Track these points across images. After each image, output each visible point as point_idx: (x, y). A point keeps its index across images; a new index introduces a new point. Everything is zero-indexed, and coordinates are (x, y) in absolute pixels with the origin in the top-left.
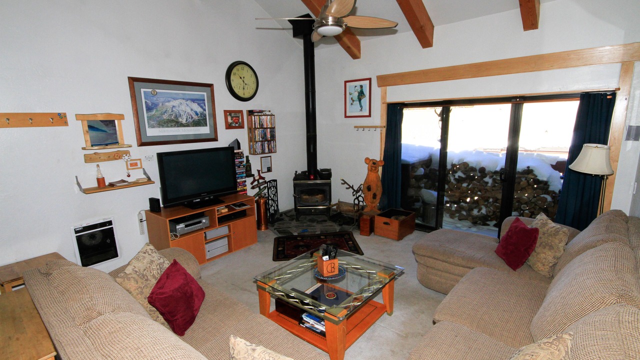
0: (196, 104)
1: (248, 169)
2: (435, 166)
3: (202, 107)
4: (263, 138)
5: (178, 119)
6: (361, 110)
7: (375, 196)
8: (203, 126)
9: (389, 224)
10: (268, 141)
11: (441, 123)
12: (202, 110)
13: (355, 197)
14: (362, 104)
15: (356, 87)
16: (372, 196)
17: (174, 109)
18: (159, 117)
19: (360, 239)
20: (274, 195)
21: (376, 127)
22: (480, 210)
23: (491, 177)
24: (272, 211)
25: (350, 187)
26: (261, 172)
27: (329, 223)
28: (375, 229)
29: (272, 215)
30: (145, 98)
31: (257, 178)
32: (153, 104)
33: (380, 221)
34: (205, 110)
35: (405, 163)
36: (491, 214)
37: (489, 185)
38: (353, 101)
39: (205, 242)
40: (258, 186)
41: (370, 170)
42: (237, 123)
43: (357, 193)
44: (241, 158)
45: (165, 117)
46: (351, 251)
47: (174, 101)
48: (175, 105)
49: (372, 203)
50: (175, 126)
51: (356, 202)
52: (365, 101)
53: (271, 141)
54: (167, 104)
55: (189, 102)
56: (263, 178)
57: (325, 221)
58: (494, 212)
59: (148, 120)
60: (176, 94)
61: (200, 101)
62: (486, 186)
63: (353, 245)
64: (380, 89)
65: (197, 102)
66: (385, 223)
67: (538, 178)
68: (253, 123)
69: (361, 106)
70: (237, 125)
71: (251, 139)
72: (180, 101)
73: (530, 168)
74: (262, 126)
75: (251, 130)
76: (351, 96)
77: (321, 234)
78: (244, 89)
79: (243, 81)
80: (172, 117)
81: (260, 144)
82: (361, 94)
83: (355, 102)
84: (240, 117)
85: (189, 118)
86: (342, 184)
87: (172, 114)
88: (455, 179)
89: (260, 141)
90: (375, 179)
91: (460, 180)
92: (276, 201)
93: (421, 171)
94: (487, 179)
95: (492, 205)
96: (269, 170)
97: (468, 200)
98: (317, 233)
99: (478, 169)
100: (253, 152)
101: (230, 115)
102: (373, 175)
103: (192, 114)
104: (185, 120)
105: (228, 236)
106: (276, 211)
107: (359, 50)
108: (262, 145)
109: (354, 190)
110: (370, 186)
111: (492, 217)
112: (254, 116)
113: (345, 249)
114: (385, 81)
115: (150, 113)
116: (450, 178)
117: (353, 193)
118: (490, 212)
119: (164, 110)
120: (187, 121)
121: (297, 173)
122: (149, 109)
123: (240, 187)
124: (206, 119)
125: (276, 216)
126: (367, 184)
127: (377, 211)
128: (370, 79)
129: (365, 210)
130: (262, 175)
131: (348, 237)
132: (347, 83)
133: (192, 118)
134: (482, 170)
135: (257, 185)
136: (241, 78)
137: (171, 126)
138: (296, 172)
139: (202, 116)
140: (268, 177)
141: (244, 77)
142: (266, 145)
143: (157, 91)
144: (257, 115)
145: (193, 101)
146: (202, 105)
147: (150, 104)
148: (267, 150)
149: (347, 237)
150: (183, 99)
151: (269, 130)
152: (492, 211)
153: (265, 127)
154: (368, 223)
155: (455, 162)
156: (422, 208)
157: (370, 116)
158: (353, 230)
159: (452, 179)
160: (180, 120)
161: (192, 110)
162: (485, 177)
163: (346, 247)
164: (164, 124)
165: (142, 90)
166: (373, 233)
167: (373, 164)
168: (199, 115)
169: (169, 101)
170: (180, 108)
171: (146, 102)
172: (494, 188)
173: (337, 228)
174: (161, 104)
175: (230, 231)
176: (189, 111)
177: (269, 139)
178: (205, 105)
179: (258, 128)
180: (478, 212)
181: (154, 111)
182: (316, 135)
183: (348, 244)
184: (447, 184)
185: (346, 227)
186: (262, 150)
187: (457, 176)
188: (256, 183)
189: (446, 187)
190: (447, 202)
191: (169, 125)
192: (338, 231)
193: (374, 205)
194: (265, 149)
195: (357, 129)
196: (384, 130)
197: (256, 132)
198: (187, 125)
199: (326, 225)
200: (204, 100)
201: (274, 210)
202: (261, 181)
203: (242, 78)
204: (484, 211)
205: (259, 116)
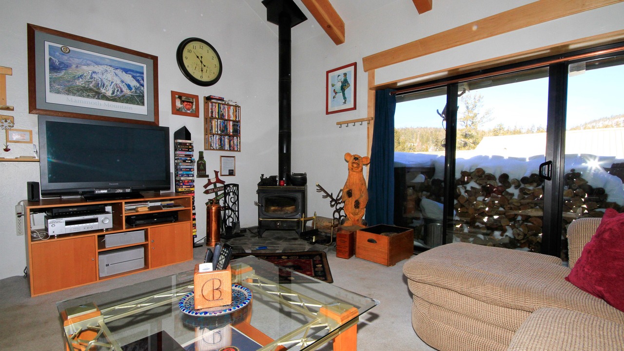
0: (130, 76)
1: (202, 167)
2: (440, 175)
3: (138, 81)
4: (222, 131)
5: (99, 89)
6: (345, 103)
7: (357, 204)
8: (138, 104)
9: (376, 242)
10: (230, 136)
11: (445, 122)
12: (138, 85)
13: (334, 209)
14: (346, 96)
15: (339, 76)
16: (353, 204)
17: (94, 76)
18: (69, 81)
19: (334, 263)
20: (234, 203)
21: (362, 121)
22: (504, 232)
23: (516, 187)
24: (229, 222)
25: (328, 195)
26: (219, 174)
27: (300, 242)
28: (357, 250)
29: (229, 229)
30: (50, 54)
31: (213, 180)
32: (61, 63)
33: (363, 237)
34: (143, 86)
35: (400, 166)
36: (520, 237)
37: (516, 197)
38: (336, 93)
39: (97, 251)
40: (215, 190)
41: (351, 169)
42: (189, 110)
43: (337, 203)
44: (188, 151)
45: (80, 83)
46: (316, 276)
47: (96, 66)
48: (96, 70)
49: (355, 214)
50: (94, 97)
51: (337, 216)
52: (350, 92)
53: (233, 136)
54: (85, 67)
55: (119, 72)
56: (223, 182)
57: (295, 239)
58: (525, 235)
59: (50, 82)
60: (98, 57)
61: (137, 75)
62: (511, 198)
63: (322, 269)
64: (367, 73)
65: (131, 73)
66: (370, 241)
67: (589, 184)
68: (210, 111)
69: (345, 98)
70: (189, 112)
71: (208, 131)
72: (105, 67)
73: (576, 172)
74: (221, 117)
75: (208, 120)
76: (334, 88)
77: (284, 254)
78: (202, 71)
79: (201, 62)
80: (91, 85)
81: (217, 138)
82: (345, 85)
83: (338, 94)
84: (194, 103)
85: (118, 91)
86: (318, 190)
87: (91, 82)
88: (466, 191)
89: (218, 134)
90: (358, 182)
91: (473, 193)
92: (236, 212)
93: (421, 178)
94: (511, 190)
95: (520, 225)
96: (231, 173)
97: (485, 219)
98: (277, 252)
99: (497, 176)
100: (209, 146)
101: (180, 97)
102: (355, 177)
103: (122, 87)
104: (111, 92)
105: (145, 246)
106: (236, 224)
107: (343, 33)
108: (221, 139)
109: (333, 200)
110: (351, 190)
111: (523, 242)
112: (212, 103)
113: (308, 273)
114: (373, 62)
115: (55, 74)
116: (459, 190)
117: (331, 202)
118: (519, 235)
119: (80, 73)
120: (113, 93)
121: (264, 177)
122: (54, 68)
123: (184, 186)
124: (144, 96)
125: (235, 231)
126: (347, 188)
127: (361, 225)
128: (355, 64)
129: (345, 225)
130: (221, 178)
131: (320, 259)
132: (329, 74)
133: (122, 91)
134: (504, 177)
135: (213, 189)
136: (198, 57)
137: (88, 96)
138: (263, 175)
139: (138, 92)
140: (228, 180)
141: (202, 57)
142: (227, 140)
143: (71, 48)
144: (215, 103)
145: (126, 71)
146: (138, 78)
147: (57, 63)
148: (227, 147)
149: (318, 258)
150: (111, 66)
151: (231, 123)
152: (521, 233)
153: (226, 118)
154: (347, 240)
155: (466, 169)
156: (423, 229)
157: (355, 108)
158: (329, 250)
159: (462, 191)
160: (103, 91)
161: (123, 82)
162: (509, 187)
163: (311, 271)
164: (75, 92)
165: (47, 44)
166: (354, 256)
167: (355, 161)
168: (133, 90)
169: (88, 65)
170: (104, 77)
171: (50, 59)
172: (522, 201)
173: (307, 247)
174: (74, 66)
175: (146, 238)
176: (119, 82)
177: (231, 133)
178: (143, 80)
179: (216, 118)
180: (502, 235)
181: (63, 72)
182: (291, 133)
183: (315, 267)
184: (457, 199)
185: (320, 247)
186: (221, 145)
187: (469, 187)
188: (212, 186)
189: (456, 202)
190: (458, 222)
191: (85, 94)
192: (306, 250)
193: (357, 217)
194: (225, 145)
195: (340, 126)
196: (372, 122)
197: (213, 122)
198: (114, 99)
199: (294, 243)
200: (143, 73)
201: (232, 222)
202: (218, 185)
203: (200, 58)
204: (509, 233)
205: (219, 104)
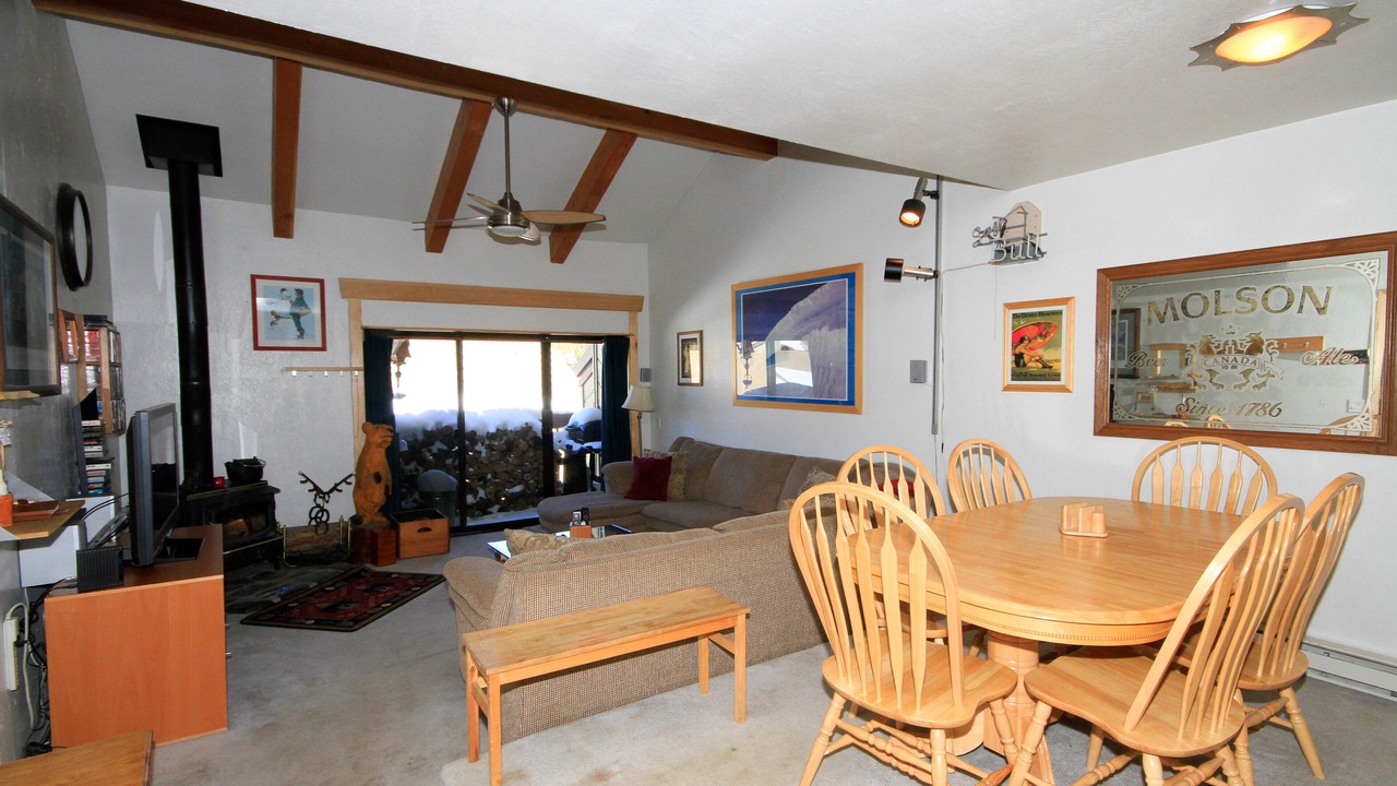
4: (116, 390)
6: (300, 336)
7: (387, 490)
9: (430, 530)
14: (304, 327)
15: (283, 290)
16: (383, 491)
22: (475, 493)
25: (315, 488)
28: (402, 547)
33: (409, 530)
38: (277, 318)
41: (378, 444)
49: (378, 505)
63: (408, 575)
64: (345, 303)
66: (423, 531)
68: (108, 348)
69: (300, 329)
76: (273, 308)
82: (300, 306)
83: (282, 321)
86: (302, 482)
90: (385, 461)
94: (479, 447)
102: (381, 453)
109: (321, 494)
110: (378, 472)
112: (108, 331)
114: (355, 290)
126: (369, 470)
128: (319, 281)
132: (258, 281)
157: (323, 349)
167: (387, 432)
177: (120, 392)
182: (209, 385)
187: (435, 449)
193: (376, 510)
196: (362, 375)
